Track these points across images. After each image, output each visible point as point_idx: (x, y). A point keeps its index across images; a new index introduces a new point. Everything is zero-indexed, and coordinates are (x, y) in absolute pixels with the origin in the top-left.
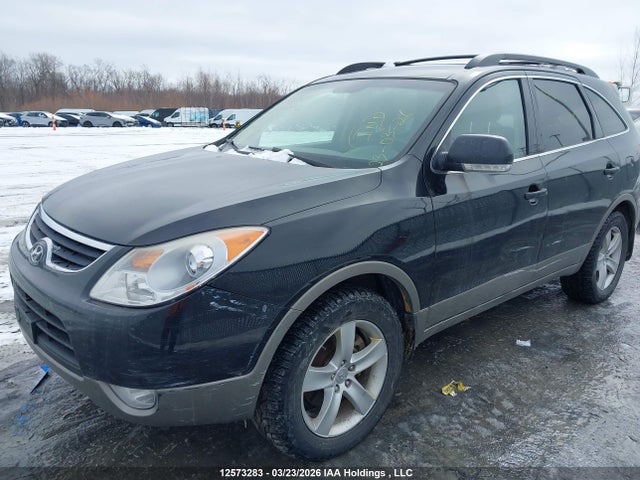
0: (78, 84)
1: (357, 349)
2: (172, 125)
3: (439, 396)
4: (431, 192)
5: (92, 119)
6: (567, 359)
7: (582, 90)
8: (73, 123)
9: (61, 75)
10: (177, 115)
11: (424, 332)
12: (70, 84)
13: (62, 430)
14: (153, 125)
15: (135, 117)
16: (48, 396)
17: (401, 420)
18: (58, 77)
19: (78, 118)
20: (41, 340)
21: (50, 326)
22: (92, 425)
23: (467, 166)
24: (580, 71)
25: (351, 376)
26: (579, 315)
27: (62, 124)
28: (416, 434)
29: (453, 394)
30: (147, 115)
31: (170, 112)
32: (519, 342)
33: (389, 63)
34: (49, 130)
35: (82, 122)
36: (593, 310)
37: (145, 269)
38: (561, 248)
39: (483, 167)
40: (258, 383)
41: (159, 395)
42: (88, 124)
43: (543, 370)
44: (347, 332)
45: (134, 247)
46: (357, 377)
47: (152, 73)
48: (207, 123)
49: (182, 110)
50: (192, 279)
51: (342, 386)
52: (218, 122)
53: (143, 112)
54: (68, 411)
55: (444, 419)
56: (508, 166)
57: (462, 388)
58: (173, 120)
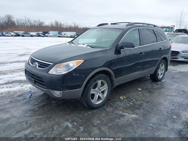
0: (19, 24)
1: (101, 86)
2: (48, 36)
3: (119, 99)
4: (117, 54)
5: (24, 35)
6: (149, 92)
7: (154, 31)
8: (19, 35)
9: (14, 21)
10: (49, 33)
11: (116, 84)
12: (16, 24)
13: (38, 104)
14: (42, 36)
15: (37, 34)
16: (33, 98)
17: (111, 103)
18: (13, 22)
19: (20, 34)
20: (36, 83)
21: (39, 80)
22: (44, 103)
23: (125, 48)
24: (154, 26)
25: (100, 92)
26: (154, 84)
27: (15, 36)
28: (114, 105)
29: (122, 98)
30: (40, 33)
31: (47, 33)
32: (139, 89)
33: (109, 24)
34: (12, 37)
35: (21, 35)
36: (157, 83)
37: (60, 68)
38: (148, 68)
39: (128, 48)
40: (82, 91)
41: (63, 92)
42: (23, 36)
43: (143, 94)
44: (99, 82)
45: (58, 63)
46: (101, 92)
47: (41, 21)
48: (58, 36)
49: (50, 32)
50: (69, 70)
51: (98, 94)
52: (61, 36)
53: (39, 33)
54: (38, 101)
55: (120, 103)
56: (134, 48)
57: (124, 97)
58: (48, 35)
